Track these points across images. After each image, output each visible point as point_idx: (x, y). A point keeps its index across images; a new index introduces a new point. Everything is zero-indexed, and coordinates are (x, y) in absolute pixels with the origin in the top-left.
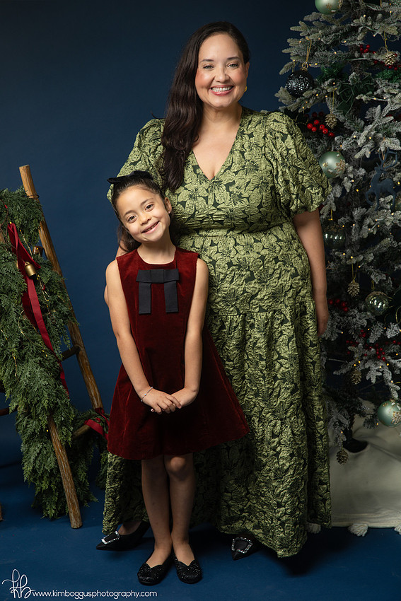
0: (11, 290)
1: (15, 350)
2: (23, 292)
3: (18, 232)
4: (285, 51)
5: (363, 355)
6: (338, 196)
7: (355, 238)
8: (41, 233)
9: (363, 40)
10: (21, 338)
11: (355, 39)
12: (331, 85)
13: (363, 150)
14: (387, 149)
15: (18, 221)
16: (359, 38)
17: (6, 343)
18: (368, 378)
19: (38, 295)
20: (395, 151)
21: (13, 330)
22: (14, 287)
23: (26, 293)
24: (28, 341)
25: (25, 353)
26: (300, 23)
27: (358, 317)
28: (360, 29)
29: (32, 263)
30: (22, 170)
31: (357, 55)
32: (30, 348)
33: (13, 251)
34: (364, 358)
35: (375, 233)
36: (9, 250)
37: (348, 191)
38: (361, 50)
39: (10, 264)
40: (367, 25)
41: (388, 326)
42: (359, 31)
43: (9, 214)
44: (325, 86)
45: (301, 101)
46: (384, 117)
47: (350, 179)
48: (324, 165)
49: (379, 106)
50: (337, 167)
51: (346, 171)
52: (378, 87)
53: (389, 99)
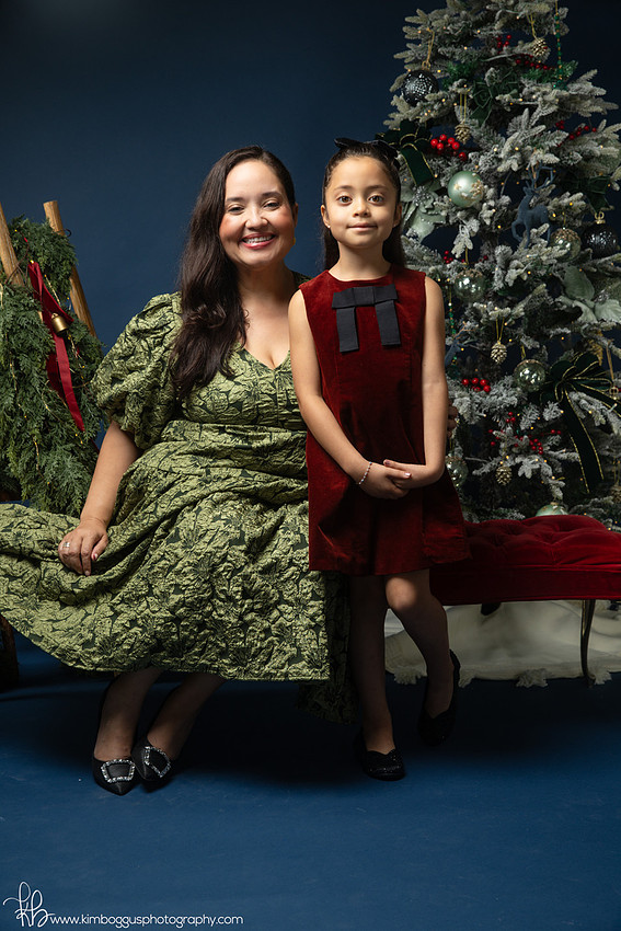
0: (32, 349)
1: (37, 431)
2: (49, 353)
3: (43, 274)
4: (397, 56)
5: (512, 446)
6: (476, 230)
7: (497, 285)
8: (73, 294)
9: (502, 29)
10: (46, 416)
11: (491, 30)
12: (460, 86)
13: (509, 162)
14: (540, 163)
15: (42, 260)
16: (497, 26)
17: (24, 423)
18: (520, 474)
19: (70, 361)
20: (549, 165)
21: (34, 404)
22: (36, 344)
23: (53, 354)
24: (56, 421)
25: (52, 438)
26: (418, 11)
27: (505, 395)
28: (498, 14)
29: (61, 315)
30: (48, 208)
31: (493, 51)
32: (58, 432)
33: (36, 297)
34: (514, 450)
35: (525, 278)
36: (30, 295)
37: (488, 222)
38: (500, 43)
39: (32, 313)
40: (506, 7)
41: (545, 405)
42: (497, 18)
43: (30, 251)
44: (454, 87)
45: (423, 108)
46: (533, 127)
47: (490, 208)
48: (455, 188)
49: (527, 110)
50: (473, 189)
51: (485, 197)
52: (524, 86)
53: (540, 99)
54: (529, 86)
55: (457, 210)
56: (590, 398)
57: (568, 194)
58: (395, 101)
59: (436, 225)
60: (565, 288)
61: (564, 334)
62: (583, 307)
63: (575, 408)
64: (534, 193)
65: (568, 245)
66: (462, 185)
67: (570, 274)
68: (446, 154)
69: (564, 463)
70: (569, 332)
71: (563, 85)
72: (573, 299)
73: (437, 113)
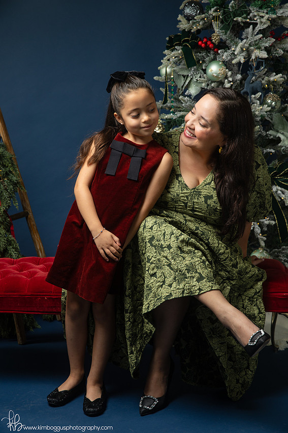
8: (0, 126)
12: (215, 11)
13: (239, 57)
14: (257, 58)
20: (263, 59)
44: (211, 12)
45: (194, 23)
46: (255, 35)
47: (230, 82)
48: (210, 70)
49: (251, 26)
50: (220, 72)
51: (227, 75)
52: (251, 12)
53: (258, 20)
54: (254, 11)
55: (212, 82)
56: (283, 189)
57: (274, 74)
58: (180, 17)
59: (202, 88)
60: (273, 125)
61: (271, 152)
62: (282, 137)
63: (275, 195)
64: (254, 75)
65: (273, 103)
66: (214, 69)
67: (276, 117)
68: (207, 49)
69: (268, 226)
70: (273, 151)
71: (273, 11)
72: (278, 132)
73: (202, 26)
